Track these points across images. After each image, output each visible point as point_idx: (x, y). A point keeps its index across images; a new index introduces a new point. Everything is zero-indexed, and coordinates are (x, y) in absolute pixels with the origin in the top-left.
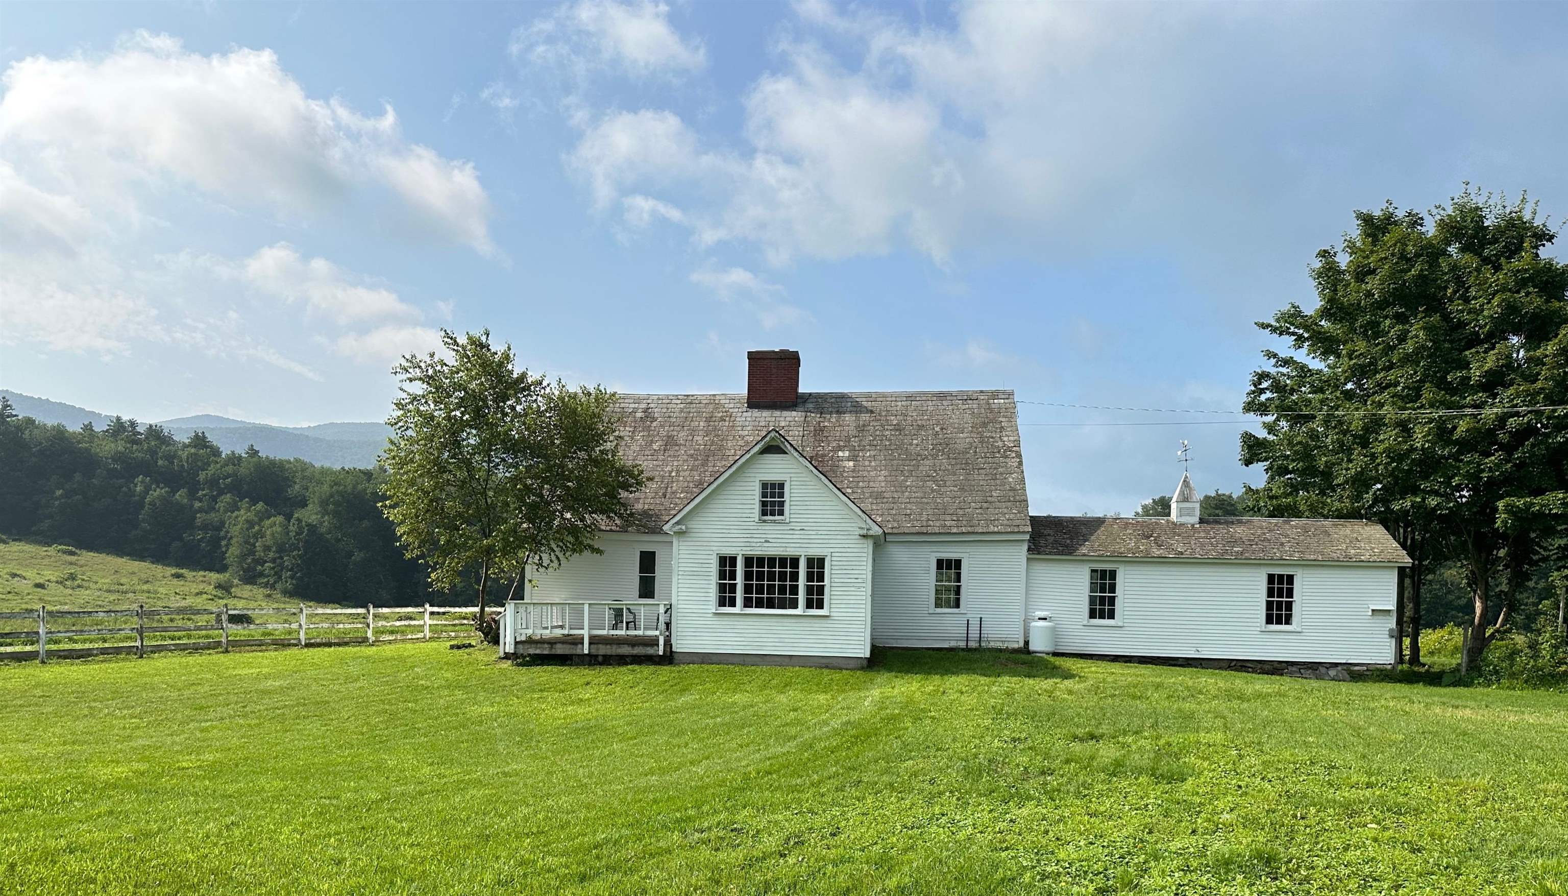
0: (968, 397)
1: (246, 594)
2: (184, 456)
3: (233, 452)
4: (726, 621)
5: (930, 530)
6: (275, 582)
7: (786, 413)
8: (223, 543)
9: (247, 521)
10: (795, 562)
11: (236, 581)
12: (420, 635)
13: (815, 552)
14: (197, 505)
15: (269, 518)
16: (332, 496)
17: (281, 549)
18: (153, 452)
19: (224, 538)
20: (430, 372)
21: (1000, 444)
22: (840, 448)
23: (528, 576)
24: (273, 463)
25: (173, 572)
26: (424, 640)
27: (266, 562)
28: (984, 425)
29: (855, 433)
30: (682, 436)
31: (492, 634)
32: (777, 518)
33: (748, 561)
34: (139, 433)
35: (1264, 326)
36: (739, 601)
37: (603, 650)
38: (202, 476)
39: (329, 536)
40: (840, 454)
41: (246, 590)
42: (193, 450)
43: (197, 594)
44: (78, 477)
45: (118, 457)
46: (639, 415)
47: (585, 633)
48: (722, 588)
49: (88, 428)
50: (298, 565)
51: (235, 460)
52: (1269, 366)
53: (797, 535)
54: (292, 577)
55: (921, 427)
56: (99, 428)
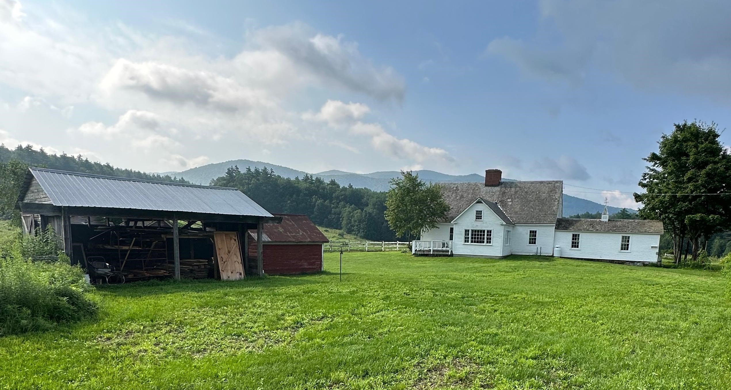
0: (549, 183)
1: (348, 237)
2: (328, 188)
3: (344, 186)
4: (466, 246)
5: (528, 222)
6: (358, 233)
7: (495, 188)
8: (341, 219)
9: (349, 212)
10: (484, 231)
11: (345, 233)
12: (396, 250)
13: (489, 229)
14: (333, 206)
15: (356, 210)
16: (377, 202)
17: (360, 222)
18: (318, 187)
19: (341, 217)
20: (397, 182)
21: (554, 197)
22: (509, 198)
23: (421, 234)
24: (357, 190)
25: (325, 229)
26: (397, 251)
27: (355, 226)
28: (551, 191)
29: (514, 194)
30: (465, 195)
31: (410, 248)
32: (480, 220)
33: (472, 231)
34: (313, 180)
35: (645, 159)
36: (470, 241)
37: (436, 253)
38: (334, 195)
39: (375, 217)
40: (508, 200)
41: (348, 236)
42: (331, 186)
43: (333, 237)
44: (294, 196)
45: (307, 189)
46: (454, 189)
47: (431, 248)
48: (466, 238)
49: (297, 178)
50: (365, 227)
51: (344, 189)
52: (647, 171)
53: (485, 224)
54: (363, 232)
55: (533, 192)
56: (301, 178)
